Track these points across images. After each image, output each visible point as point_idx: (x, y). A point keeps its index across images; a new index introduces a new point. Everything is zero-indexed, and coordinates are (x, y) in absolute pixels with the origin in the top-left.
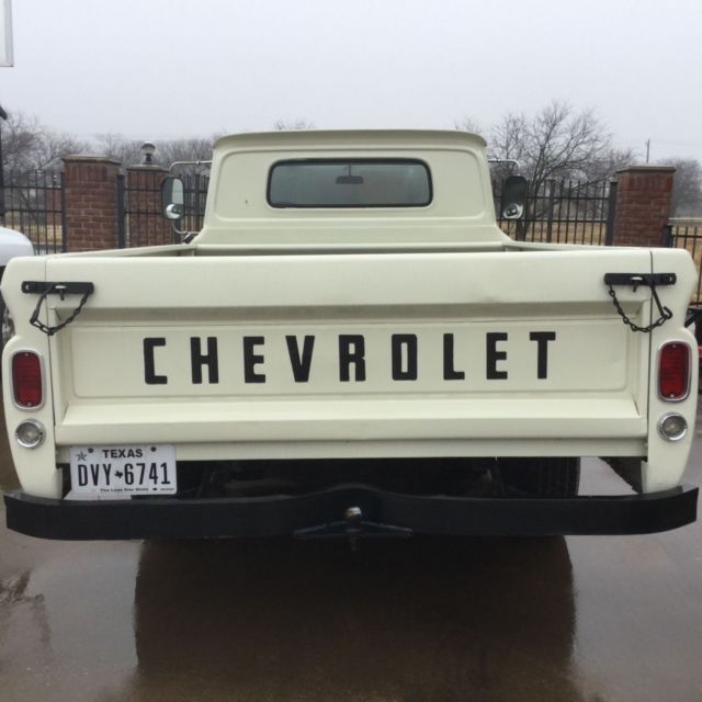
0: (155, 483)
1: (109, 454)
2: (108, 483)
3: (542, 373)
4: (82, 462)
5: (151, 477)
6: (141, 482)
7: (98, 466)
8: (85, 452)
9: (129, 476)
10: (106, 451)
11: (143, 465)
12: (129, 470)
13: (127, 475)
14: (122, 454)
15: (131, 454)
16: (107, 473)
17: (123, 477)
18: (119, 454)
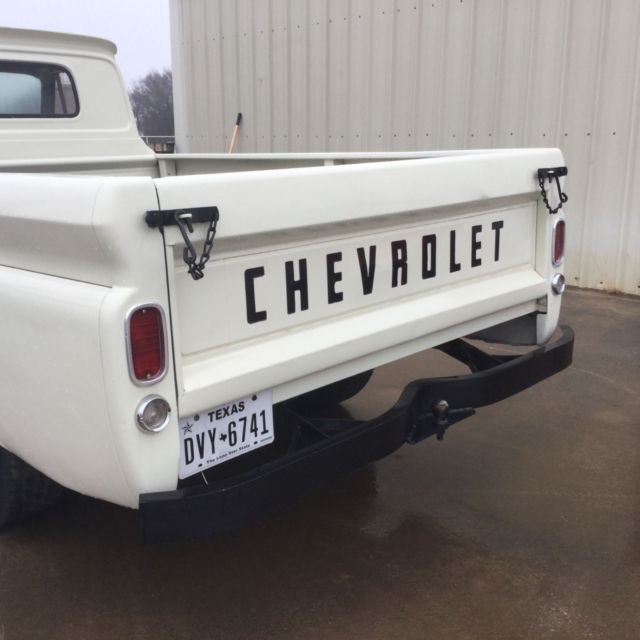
0: (256, 435)
1: (214, 416)
2: (213, 451)
3: (497, 258)
4: (188, 435)
5: (252, 431)
6: (243, 440)
7: (203, 434)
8: (192, 421)
9: (233, 435)
10: (211, 414)
11: (245, 419)
12: (233, 429)
13: (230, 436)
14: (226, 413)
15: (235, 410)
16: (212, 439)
17: (227, 440)
18: (223, 412)
